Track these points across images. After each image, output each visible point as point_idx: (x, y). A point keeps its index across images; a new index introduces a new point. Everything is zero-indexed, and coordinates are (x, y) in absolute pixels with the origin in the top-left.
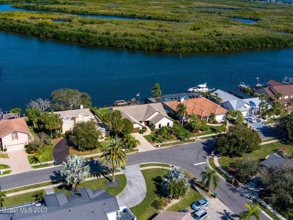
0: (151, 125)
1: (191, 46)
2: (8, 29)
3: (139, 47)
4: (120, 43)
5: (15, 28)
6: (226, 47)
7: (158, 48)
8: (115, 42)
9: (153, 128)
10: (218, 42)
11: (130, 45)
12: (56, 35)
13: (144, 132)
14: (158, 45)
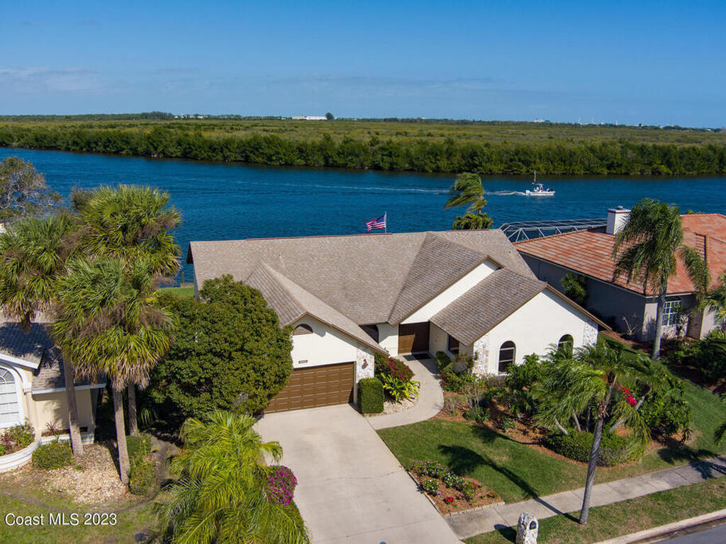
0: (441, 353)
1: (561, 160)
2: (82, 148)
3: (409, 164)
4: (357, 156)
5: (96, 143)
6: (662, 164)
7: (466, 165)
8: (342, 156)
9: (458, 375)
10: (638, 149)
11: (383, 160)
12: (190, 148)
13: (392, 399)
14: (466, 156)
